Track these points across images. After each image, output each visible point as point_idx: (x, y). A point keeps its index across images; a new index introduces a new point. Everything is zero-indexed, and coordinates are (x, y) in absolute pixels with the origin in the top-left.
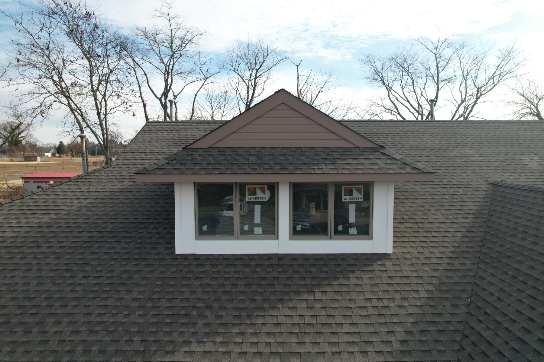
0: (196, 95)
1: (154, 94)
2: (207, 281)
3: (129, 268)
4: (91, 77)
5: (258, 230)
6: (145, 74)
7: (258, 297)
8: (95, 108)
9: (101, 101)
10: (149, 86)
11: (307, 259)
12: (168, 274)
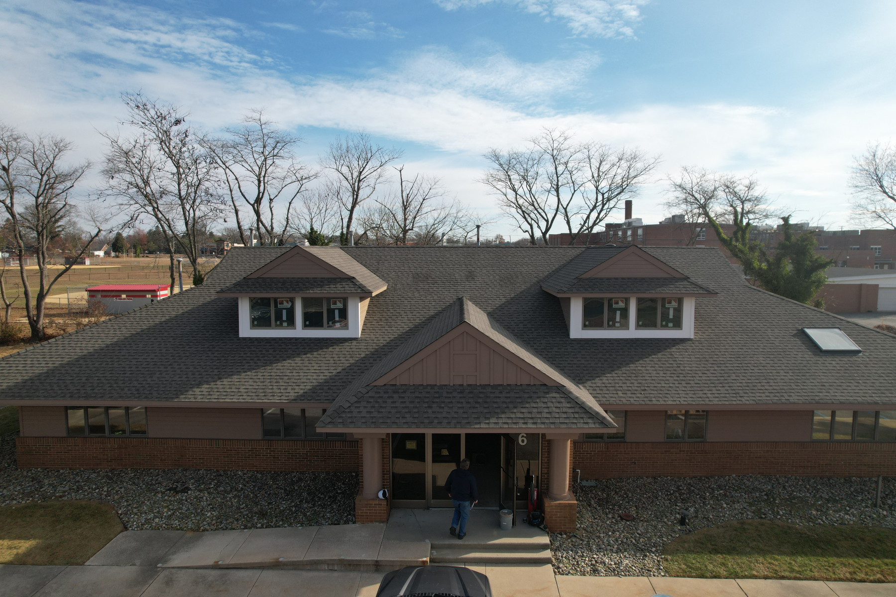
0: (290, 203)
1: (247, 200)
2: (254, 349)
3: (212, 344)
4: (179, 184)
5: (285, 324)
6: (237, 179)
7: (278, 356)
8: (183, 218)
9: (190, 210)
10: (241, 192)
11: (311, 340)
12: (234, 346)
